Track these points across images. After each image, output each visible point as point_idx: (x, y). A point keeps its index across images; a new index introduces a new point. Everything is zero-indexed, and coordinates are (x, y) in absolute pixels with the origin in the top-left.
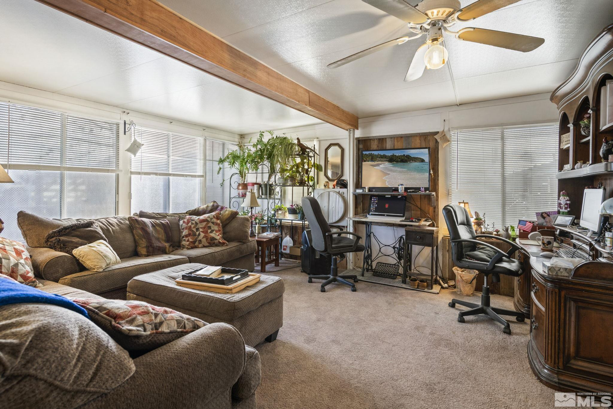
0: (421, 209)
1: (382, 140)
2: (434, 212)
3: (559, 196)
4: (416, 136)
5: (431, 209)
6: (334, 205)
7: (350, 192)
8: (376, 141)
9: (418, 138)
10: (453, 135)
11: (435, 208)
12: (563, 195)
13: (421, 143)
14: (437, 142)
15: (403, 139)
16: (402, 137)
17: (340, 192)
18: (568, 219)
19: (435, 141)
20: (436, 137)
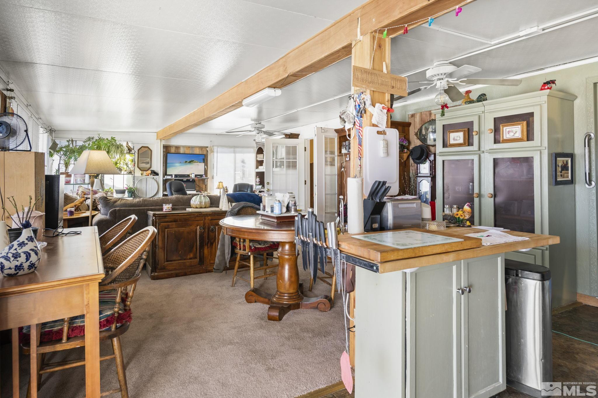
0: (199, 186)
1: (177, 147)
2: (206, 187)
3: (256, 178)
4: (197, 147)
5: (204, 186)
6: (150, 186)
7: (160, 178)
8: (174, 148)
9: (198, 149)
10: (215, 149)
11: (206, 185)
12: (258, 178)
13: (199, 152)
14: (207, 151)
15: (190, 148)
16: (189, 147)
17: (154, 178)
18: (260, 186)
19: (206, 151)
20: (207, 149)
